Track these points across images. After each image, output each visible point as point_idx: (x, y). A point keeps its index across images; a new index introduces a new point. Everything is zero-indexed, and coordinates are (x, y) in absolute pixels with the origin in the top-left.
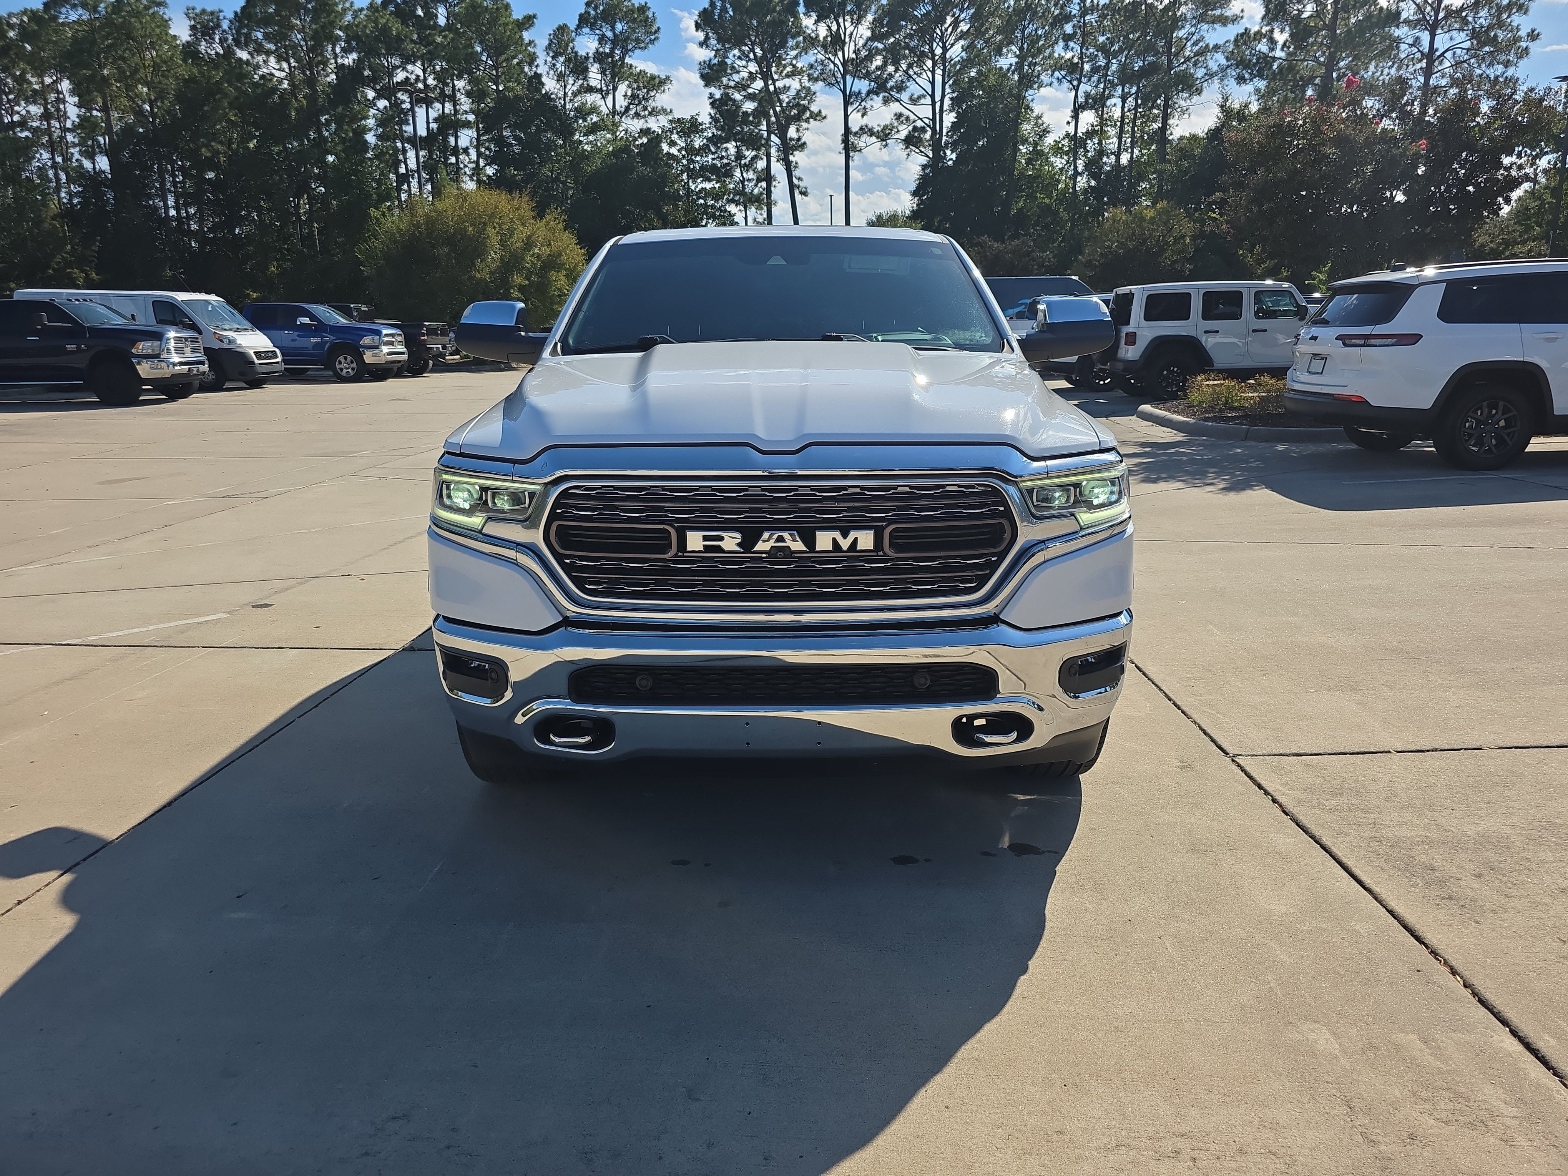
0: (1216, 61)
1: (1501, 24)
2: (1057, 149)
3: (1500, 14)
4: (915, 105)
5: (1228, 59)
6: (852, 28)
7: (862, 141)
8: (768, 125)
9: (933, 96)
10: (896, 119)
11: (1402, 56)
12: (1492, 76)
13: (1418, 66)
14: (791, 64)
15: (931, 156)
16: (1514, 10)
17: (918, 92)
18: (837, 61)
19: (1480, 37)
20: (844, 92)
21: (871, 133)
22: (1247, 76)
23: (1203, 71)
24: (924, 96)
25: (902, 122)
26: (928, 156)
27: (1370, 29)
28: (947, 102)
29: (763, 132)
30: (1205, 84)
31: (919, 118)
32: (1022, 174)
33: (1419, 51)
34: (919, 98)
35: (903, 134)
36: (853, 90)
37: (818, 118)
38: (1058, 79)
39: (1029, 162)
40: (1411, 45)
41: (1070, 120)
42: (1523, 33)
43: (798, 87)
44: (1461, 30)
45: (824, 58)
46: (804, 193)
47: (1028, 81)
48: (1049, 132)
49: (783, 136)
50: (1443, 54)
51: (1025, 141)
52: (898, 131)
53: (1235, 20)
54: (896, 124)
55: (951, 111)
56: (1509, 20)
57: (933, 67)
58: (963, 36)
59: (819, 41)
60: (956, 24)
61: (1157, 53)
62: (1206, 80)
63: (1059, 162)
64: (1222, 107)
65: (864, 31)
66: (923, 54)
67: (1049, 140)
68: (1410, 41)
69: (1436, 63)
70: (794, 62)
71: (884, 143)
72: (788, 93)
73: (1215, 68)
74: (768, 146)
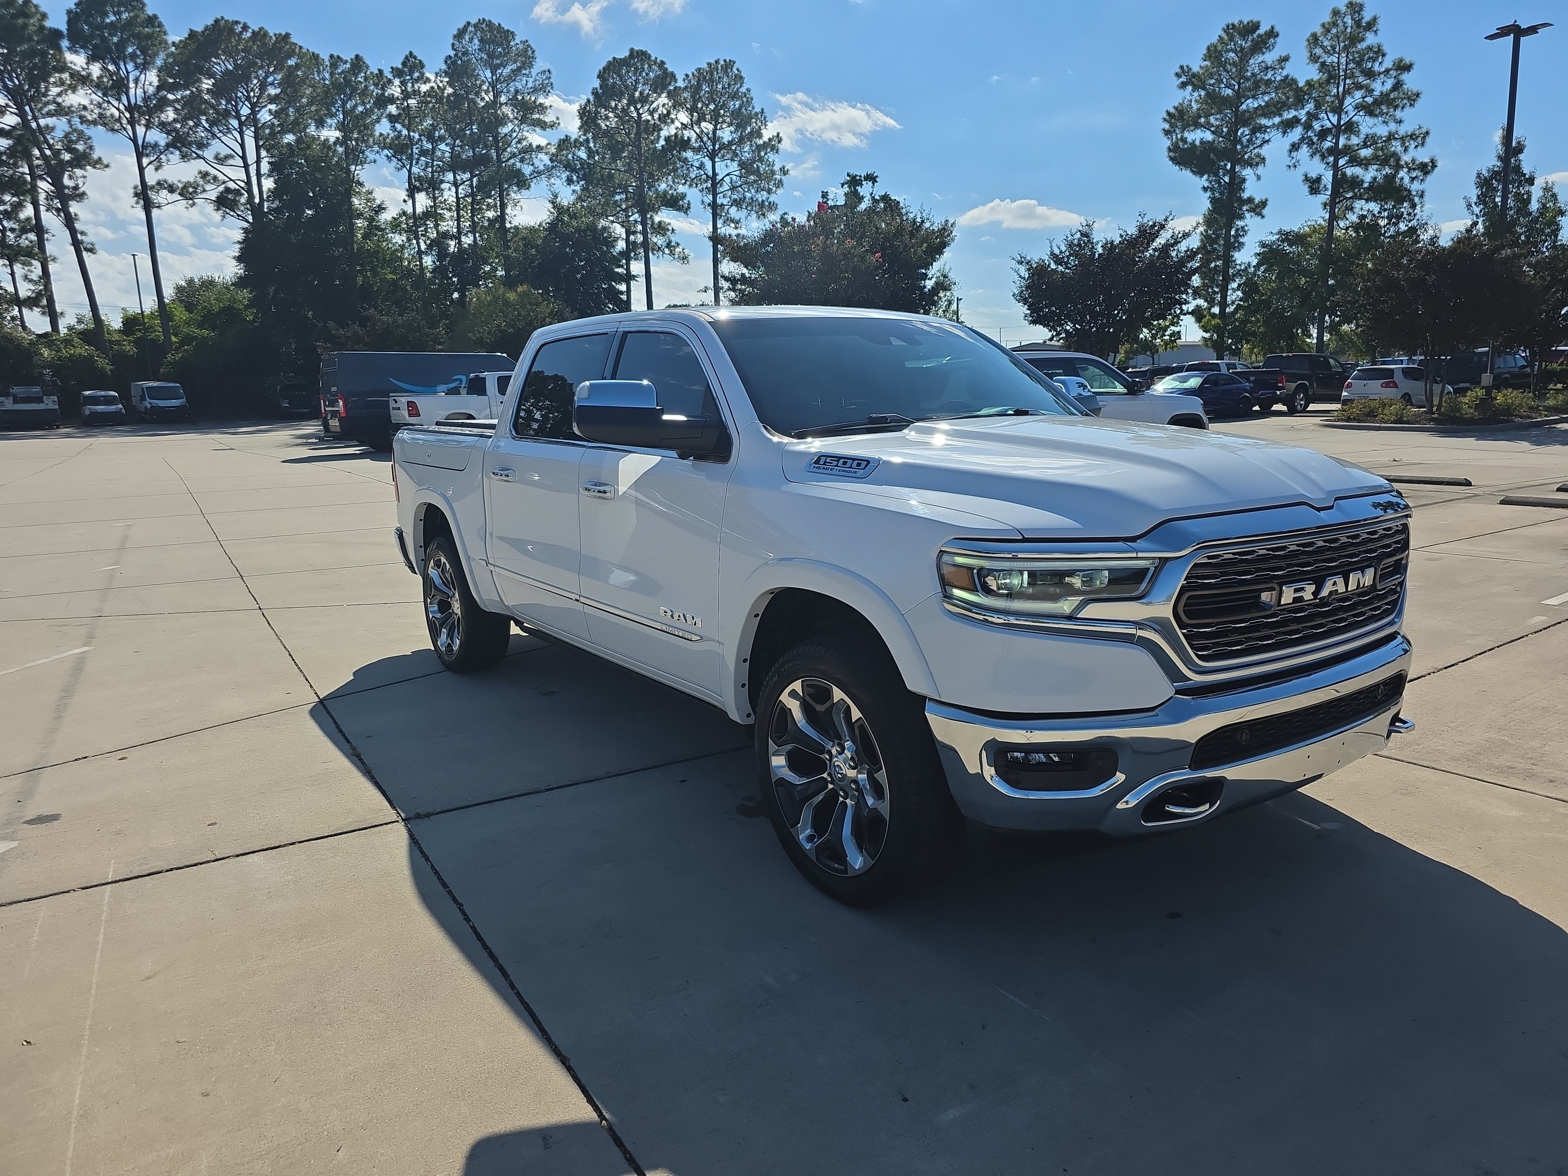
0: (541, 160)
1: (761, 159)
2: (395, 225)
3: (759, 152)
4: (222, 165)
5: (551, 160)
6: (137, 73)
7: (162, 197)
8: (31, 167)
9: (244, 158)
10: (202, 177)
11: (693, 176)
12: (760, 200)
13: (705, 186)
14: (54, 102)
15: (251, 221)
16: (769, 150)
17: (224, 151)
18: (122, 107)
19: (746, 167)
20: (134, 140)
21: (171, 189)
22: (575, 178)
23: (531, 168)
24: (232, 157)
25: (209, 182)
26: (247, 221)
27: (671, 151)
28: (265, 167)
29: (25, 176)
30: (535, 180)
31: (231, 180)
32: (360, 248)
33: (705, 174)
34: (227, 157)
35: (213, 195)
36: (146, 140)
37: (98, 166)
38: (387, 156)
39: (366, 236)
40: (699, 168)
41: (406, 198)
42: (776, 168)
43: (67, 129)
44: (732, 160)
45: (101, 100)
46: (91, 250)
47: (355, 156)
48: (384, 209)
49: (57, 183)
50: (722, 179)
51: (360, 215)
52: (204, 191)
53: (553, 126)
54: (201, 182)
55: (269, 176)
56: (766, 157)
57: (240, 127)
58: (273, 100)
59: (92, 81)
60: (263, 86)
61: (486, 146)
62: (535, 177)
63: (398, 239)
64: (553, 203)
65: (152, 78)
66: (226, 114)
67: (386, 217)
68: (697, 164)
69: (718, 186)
70: (60, 100)
71: (191, 202)
72: (52, 134)
73: (542, 168)
74: (33, 191)
